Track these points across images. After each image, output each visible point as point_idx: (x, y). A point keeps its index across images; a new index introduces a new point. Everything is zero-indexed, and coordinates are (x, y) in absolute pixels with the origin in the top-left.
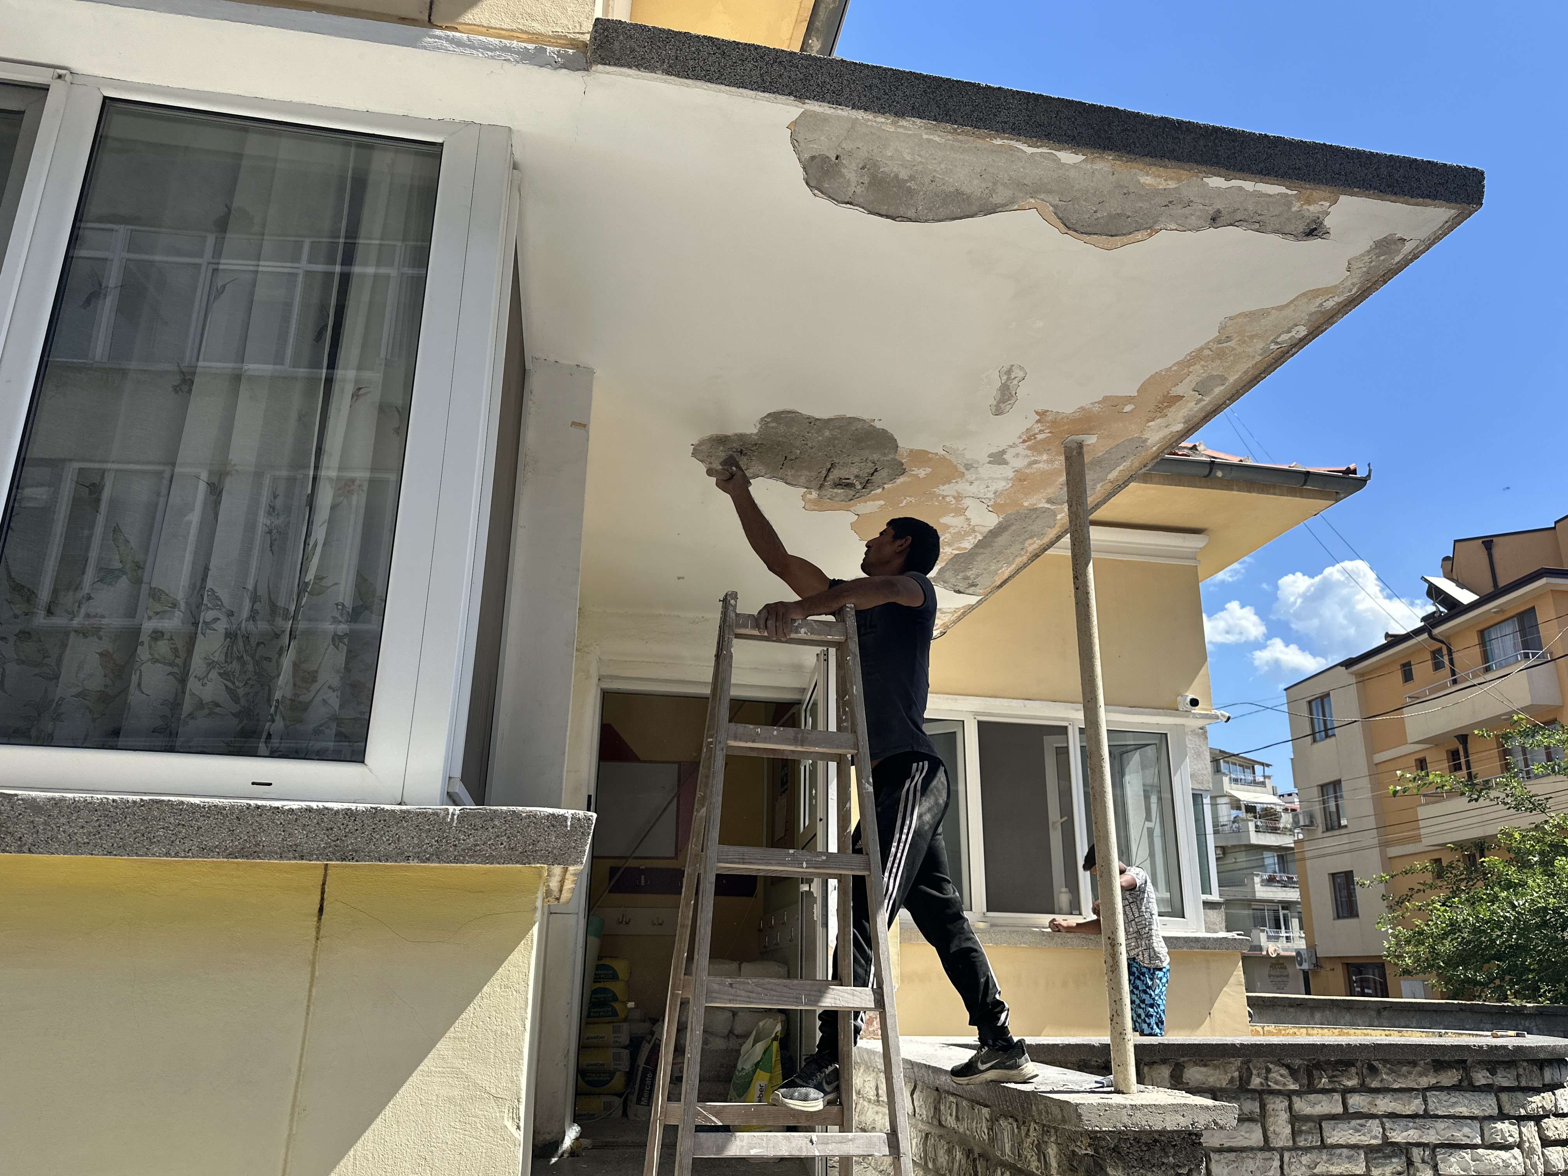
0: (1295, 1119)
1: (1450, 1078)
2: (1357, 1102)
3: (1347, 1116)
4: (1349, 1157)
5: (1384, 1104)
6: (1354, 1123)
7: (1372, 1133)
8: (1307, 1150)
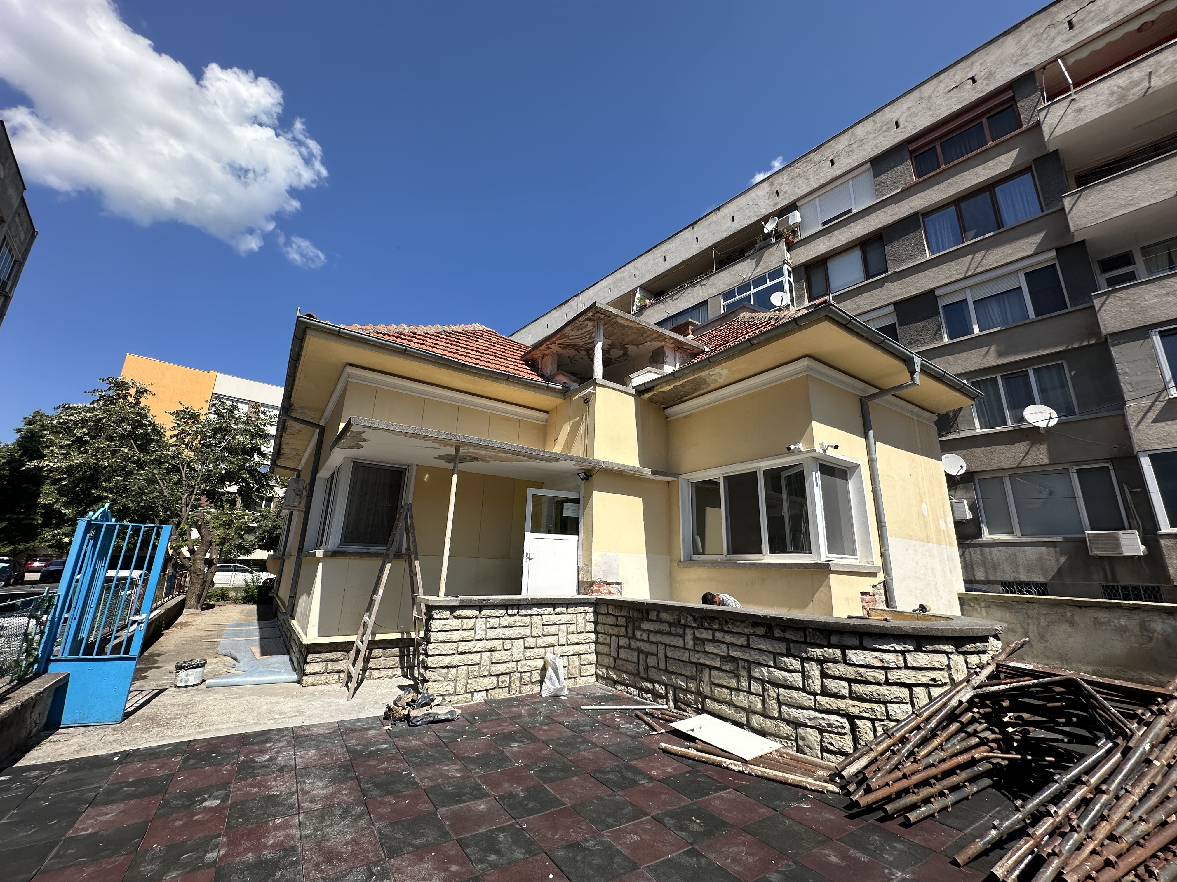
0: (695, 638)
1: (761, 631)
2: (718, 635)
3: (713, 641)
4: (713, 659)
5: (728, 638)
6: (715, 644)
7: (722, 650)
8: (698, 652)
